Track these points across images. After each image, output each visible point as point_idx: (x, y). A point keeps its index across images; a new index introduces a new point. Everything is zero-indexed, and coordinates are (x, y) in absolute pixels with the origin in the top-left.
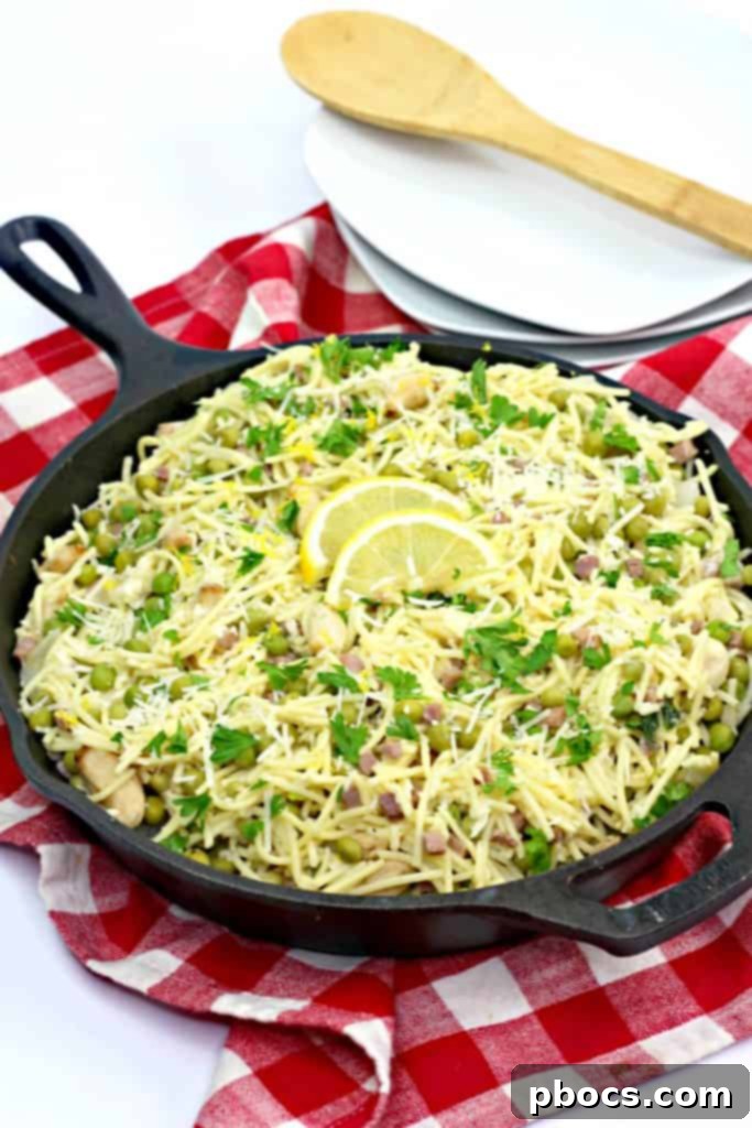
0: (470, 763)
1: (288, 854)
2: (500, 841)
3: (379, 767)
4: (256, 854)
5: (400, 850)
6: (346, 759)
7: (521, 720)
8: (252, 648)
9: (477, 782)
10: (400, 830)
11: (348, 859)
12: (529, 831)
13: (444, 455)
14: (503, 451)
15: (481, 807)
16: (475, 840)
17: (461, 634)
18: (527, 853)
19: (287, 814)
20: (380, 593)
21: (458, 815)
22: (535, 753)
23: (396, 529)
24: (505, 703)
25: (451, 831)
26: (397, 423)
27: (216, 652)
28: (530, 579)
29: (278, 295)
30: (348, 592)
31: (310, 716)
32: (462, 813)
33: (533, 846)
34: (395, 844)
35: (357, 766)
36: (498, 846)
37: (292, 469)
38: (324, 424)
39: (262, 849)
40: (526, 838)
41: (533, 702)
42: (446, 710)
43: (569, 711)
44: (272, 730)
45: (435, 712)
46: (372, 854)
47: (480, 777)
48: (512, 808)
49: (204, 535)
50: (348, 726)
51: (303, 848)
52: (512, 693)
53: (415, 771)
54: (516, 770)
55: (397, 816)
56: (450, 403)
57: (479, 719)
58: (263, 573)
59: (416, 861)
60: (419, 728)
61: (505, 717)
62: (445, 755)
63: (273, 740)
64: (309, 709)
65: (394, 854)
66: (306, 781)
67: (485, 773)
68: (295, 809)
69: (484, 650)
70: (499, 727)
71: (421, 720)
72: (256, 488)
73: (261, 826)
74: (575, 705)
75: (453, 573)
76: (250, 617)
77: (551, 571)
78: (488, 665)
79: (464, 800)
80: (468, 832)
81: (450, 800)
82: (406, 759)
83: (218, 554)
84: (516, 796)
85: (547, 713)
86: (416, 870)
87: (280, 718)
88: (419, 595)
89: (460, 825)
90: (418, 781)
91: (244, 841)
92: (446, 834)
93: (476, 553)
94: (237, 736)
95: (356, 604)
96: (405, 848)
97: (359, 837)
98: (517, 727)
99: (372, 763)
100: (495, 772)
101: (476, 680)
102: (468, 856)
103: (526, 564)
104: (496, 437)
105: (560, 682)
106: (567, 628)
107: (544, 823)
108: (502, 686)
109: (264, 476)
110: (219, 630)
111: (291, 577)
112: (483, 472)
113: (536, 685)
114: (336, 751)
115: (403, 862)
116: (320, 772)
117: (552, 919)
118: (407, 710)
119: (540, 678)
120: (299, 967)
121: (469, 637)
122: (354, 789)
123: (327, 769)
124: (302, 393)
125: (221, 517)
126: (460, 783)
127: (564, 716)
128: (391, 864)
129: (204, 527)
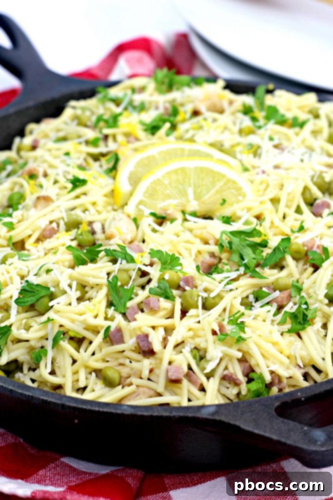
0: (211, 319)
1: (64, 376)
2: (227, 379)
3: (140, 316)
4: (41, 376)
5: (149, 379)
6: (116, 310)
7: (257, 300)
8: (65, 239)
9: (214, 333)
10: (151, 364)
11: (110, 384)
12: (252, 375)
13: (229, 140)
14: (271, 139)
15: (215, 351)
16: (209, 376)
17: (218, 236)
18: (249, 390)
19: (66, 345)
20: (165, 210)
21: (198, 358)
22: (264, 321)
23: (183, 170)
24: (246, 284)
25: (190, 368)
26: (199, 119)
27: (38, 240)
28: (277, 211)
29: (140, 61)
30: (141, 207)
31: (94, 277)
32: (201, 356)
33: (254, 386)
34: (146, 373)
35: (124, 315)
36: (226, 383)
37: (120, 138)
38: (149, 117)
39: (44, 371)
40: (250, 381)
41: (268, 287)
42: (198, 282)
43: (293, 294)
44: (64, 285)
45: (189, 281)
46: (128, 381)
47: (217, 329)
48: (239, 355)
49: (49, 171)
50: (122, 286)
51: (76, 373)
52: (252, 277)
53: (169, 322)
54: (246, 329)
55: (149, 353)
56: (239, 111)
57: (222, 291)
58: (85, 194)
59: (160, 388)
60: (175, 292)
61: (245, 295)
62: (192, 312)
63: (65, 292)
64: (95, 273)
65: (145, 382)
66: (83, 322)
67: (221, 328)
68: (75, 344)
69: (234, 247)
70: (239, 300)
71: (178, 287)
72: (95, 150)
73: (46, 354)
74: (299, 290)
75: (221, 201)
76: (68, 218)
77: (294, 208)
78: (236, 258)
79: (203, 346)
80: (203, 369)
81: (193, 346)
82: (162, 313)
83: (56, 182)
84: (244, 346)
85: (277, 293)
86: (160, 395)
87: (71, 278)
88: (194, 214)
89: (198, 365)
90: (168, 331)
91: (34, 366)
92: (186, 369)
93: (239, 189)
94: (38, 289)
95: (147, 217)
96: (152, 378)
97: (121, 368)
98: (254, 304)
99: (136, 313)
100: (229, 328)
101: (226, 267)
102: (202, 389)
103: (275, 201)
104: (266, 130)
105: (290, 275)
106: (299, 240)
107: (264, 370)
108: (245, 274)
109: (102, 144)
110: (43, 223)
111: (105, 199)
112: (256, 151)
113: (271, 275)
114: (110, 304)
115: (150, 389)
116: (96, 317)
117: (256, 431)
118: (167, 277)
119: (275, 271)
120: (67, 469)
121: (224, 237)
122: (119, 330)
123: (102, 316)
124: (138, 98)
125: (63, 162)
126: (201, 333)
127: (290, 297)
128: (141, 389)
129: (51, 166)
